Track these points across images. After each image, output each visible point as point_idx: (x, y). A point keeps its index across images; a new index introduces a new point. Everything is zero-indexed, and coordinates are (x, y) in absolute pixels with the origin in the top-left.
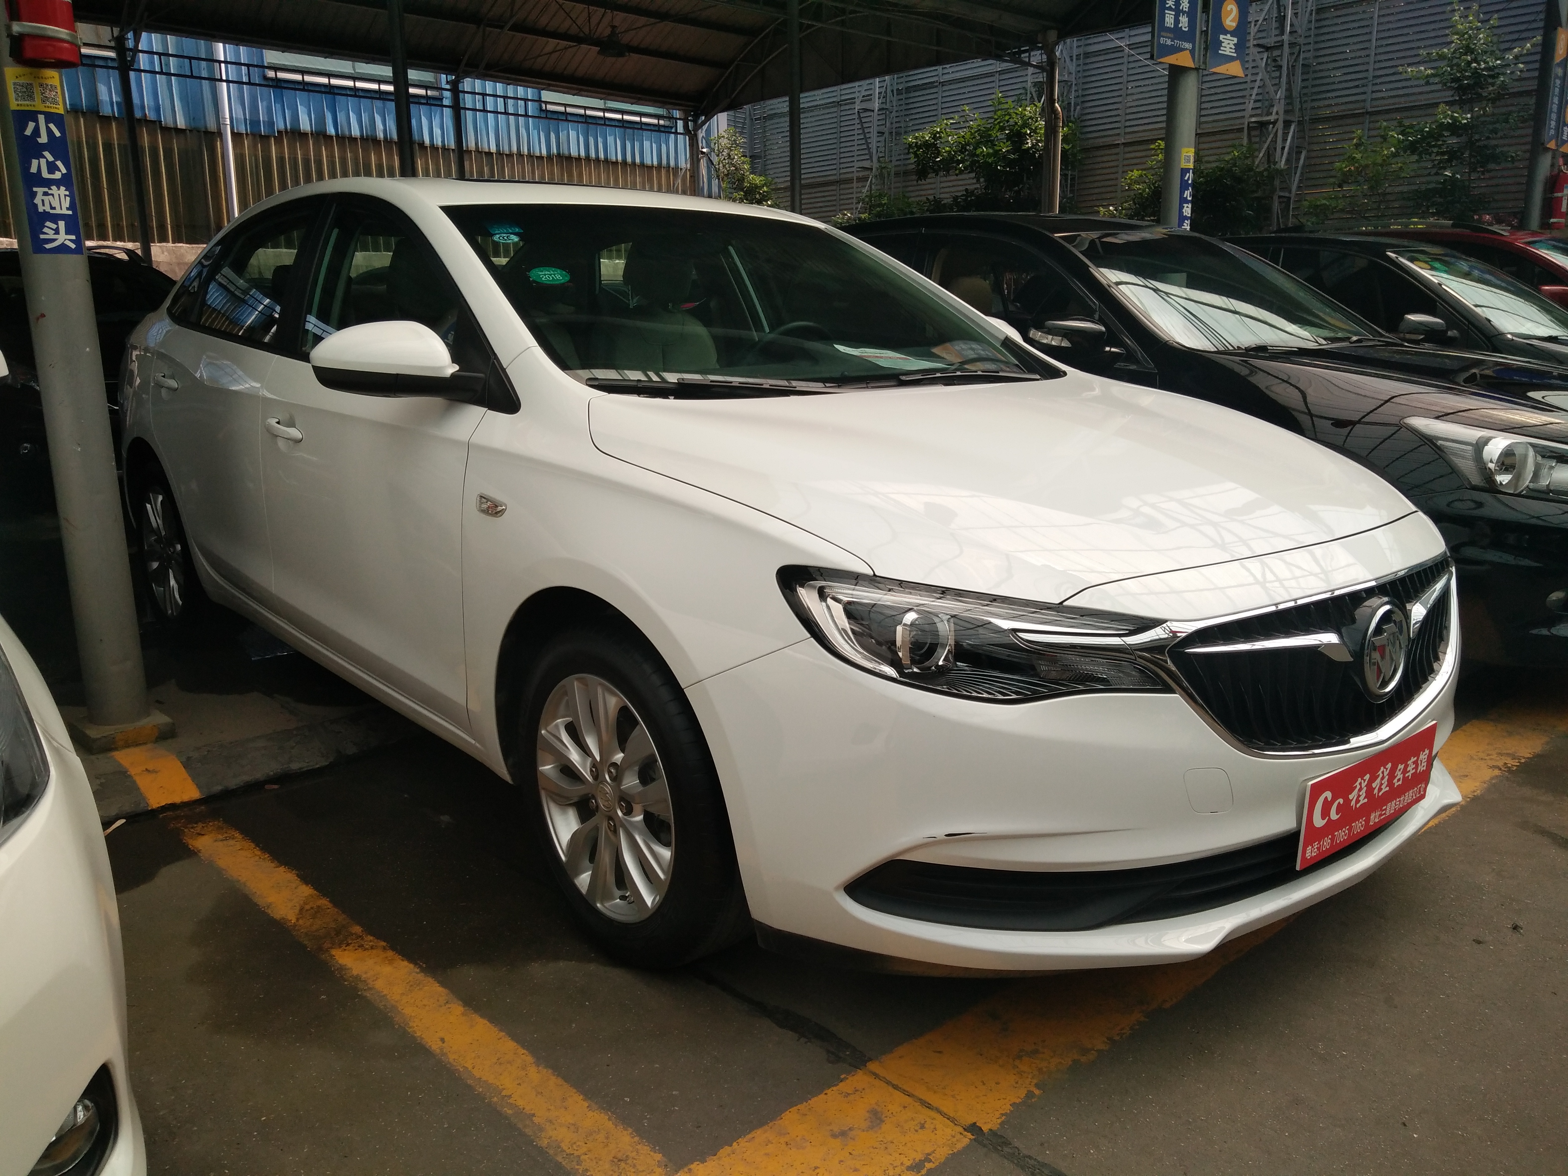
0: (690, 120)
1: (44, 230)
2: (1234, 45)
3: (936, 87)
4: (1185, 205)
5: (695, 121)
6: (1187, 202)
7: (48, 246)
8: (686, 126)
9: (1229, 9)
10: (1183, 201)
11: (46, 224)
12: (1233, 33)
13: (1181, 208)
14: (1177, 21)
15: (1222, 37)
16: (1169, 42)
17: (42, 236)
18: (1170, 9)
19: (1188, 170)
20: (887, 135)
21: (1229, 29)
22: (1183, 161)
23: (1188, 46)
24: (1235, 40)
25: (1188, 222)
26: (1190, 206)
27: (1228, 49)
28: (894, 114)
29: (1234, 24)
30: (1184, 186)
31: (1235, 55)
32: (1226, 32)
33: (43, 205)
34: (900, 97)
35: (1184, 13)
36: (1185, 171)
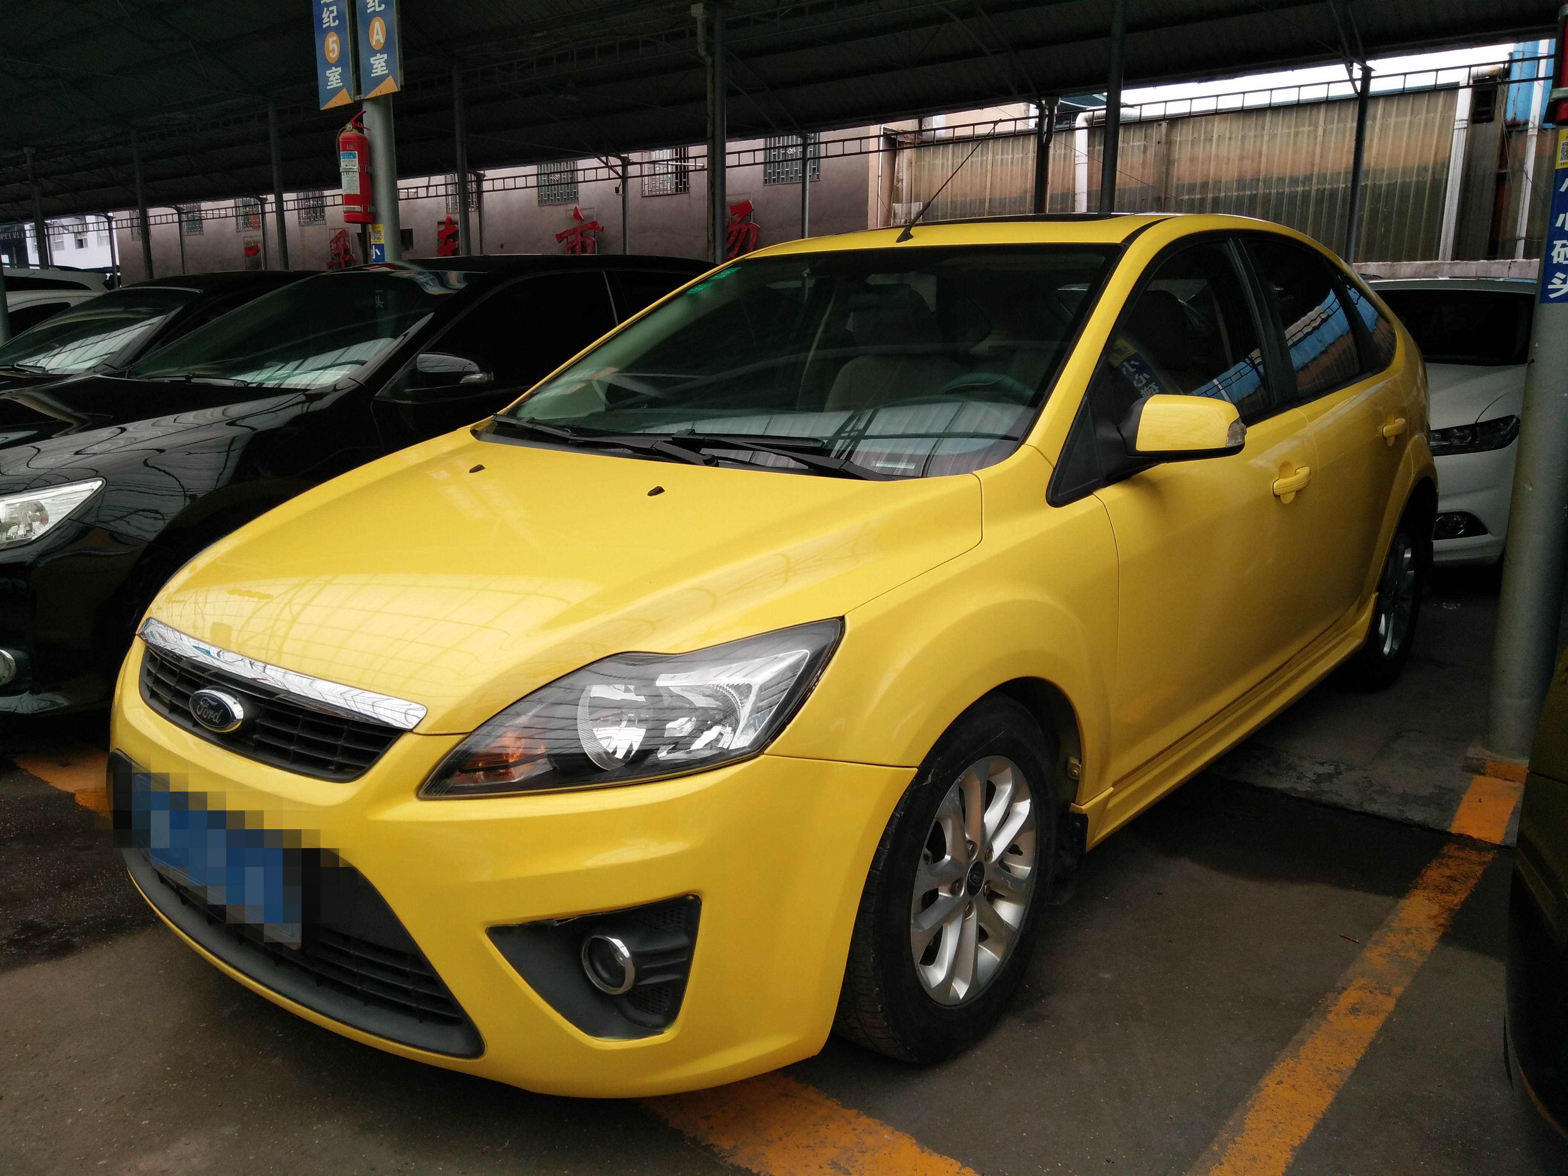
1: (1553, 281)
7: (1552, 296)
11: (1556, 275)
17: (1550, 287)
33: (1559, 257)
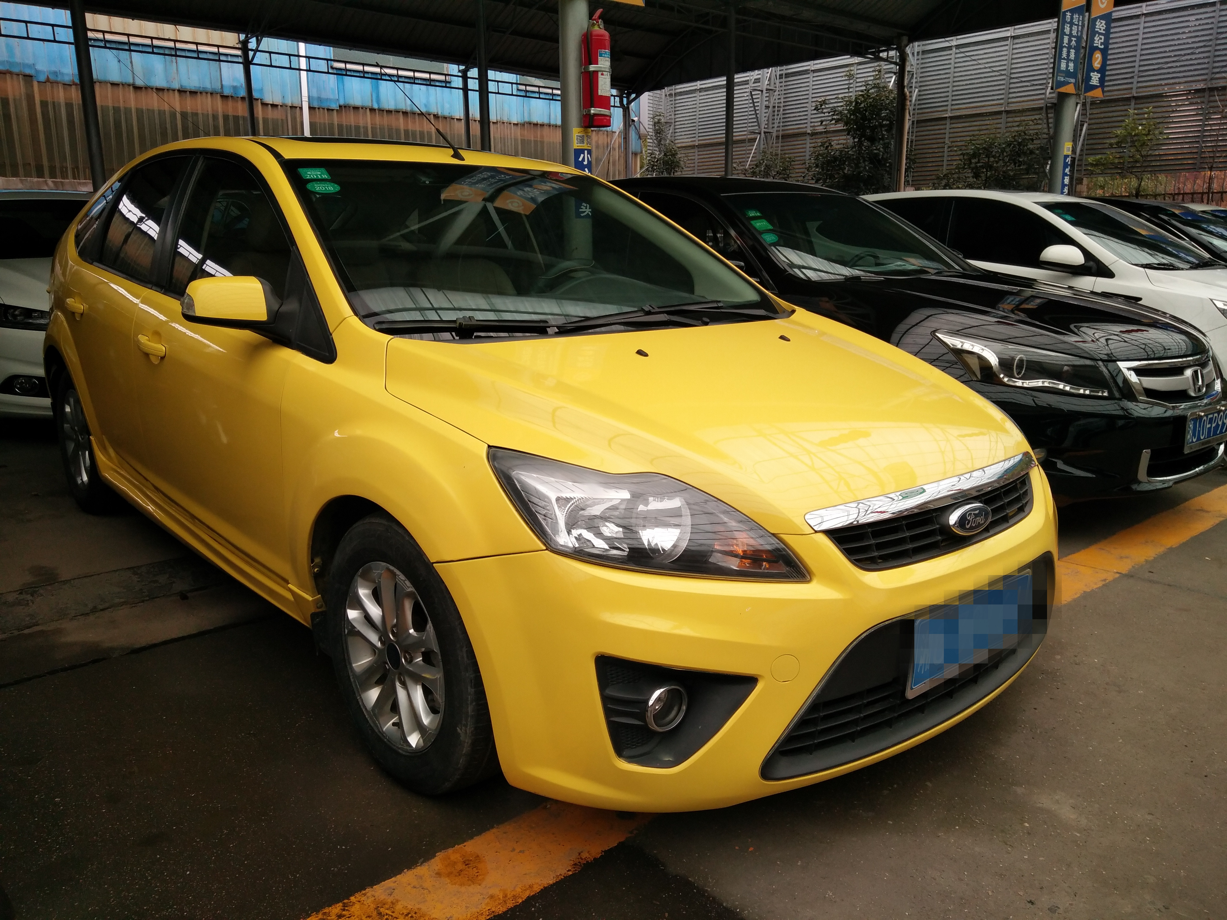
0: (625, 97)
2: (1099, 78)
3: (809, 73)
4: (1066, 177)
5: (628, 98)
6: (1066, 175)
8: (621, 102)
9: (1096, 57)
10: (1065, 175)
12: (1098, 71)
13: (1063, 179)
14: (1067, 66)
15: (1092, 74)
16: (1062, 79)
18: (1064, 59)
19: (1068, 156)
20: (771, 109)
21: (1096, 69)
22: (1065, 150)
23: (1073, 80)
24: (1099, 75)
25: (1066, 188)
26: (1068, 178)
27: (1095, 81)
28: (777, 93)
29: (1099, 66)
30: (1066, 165)
31: (1099, 84)
32: (1094, 71)
34: (781, 80)
35: (1071, 60)
36: (1066, 157)
